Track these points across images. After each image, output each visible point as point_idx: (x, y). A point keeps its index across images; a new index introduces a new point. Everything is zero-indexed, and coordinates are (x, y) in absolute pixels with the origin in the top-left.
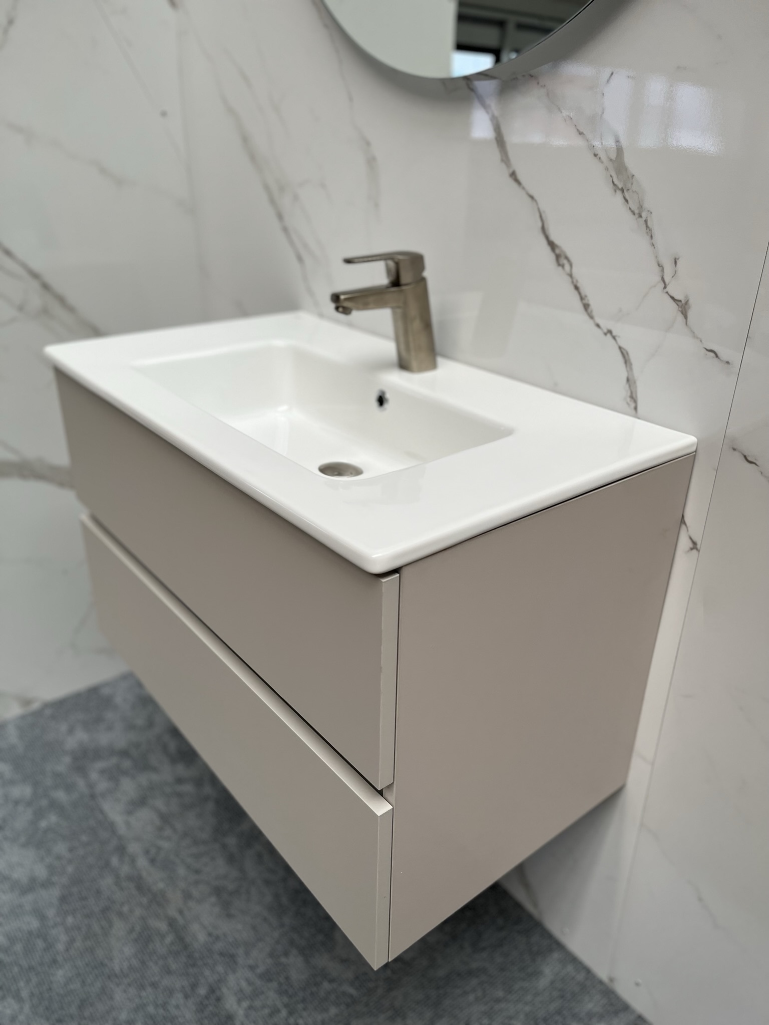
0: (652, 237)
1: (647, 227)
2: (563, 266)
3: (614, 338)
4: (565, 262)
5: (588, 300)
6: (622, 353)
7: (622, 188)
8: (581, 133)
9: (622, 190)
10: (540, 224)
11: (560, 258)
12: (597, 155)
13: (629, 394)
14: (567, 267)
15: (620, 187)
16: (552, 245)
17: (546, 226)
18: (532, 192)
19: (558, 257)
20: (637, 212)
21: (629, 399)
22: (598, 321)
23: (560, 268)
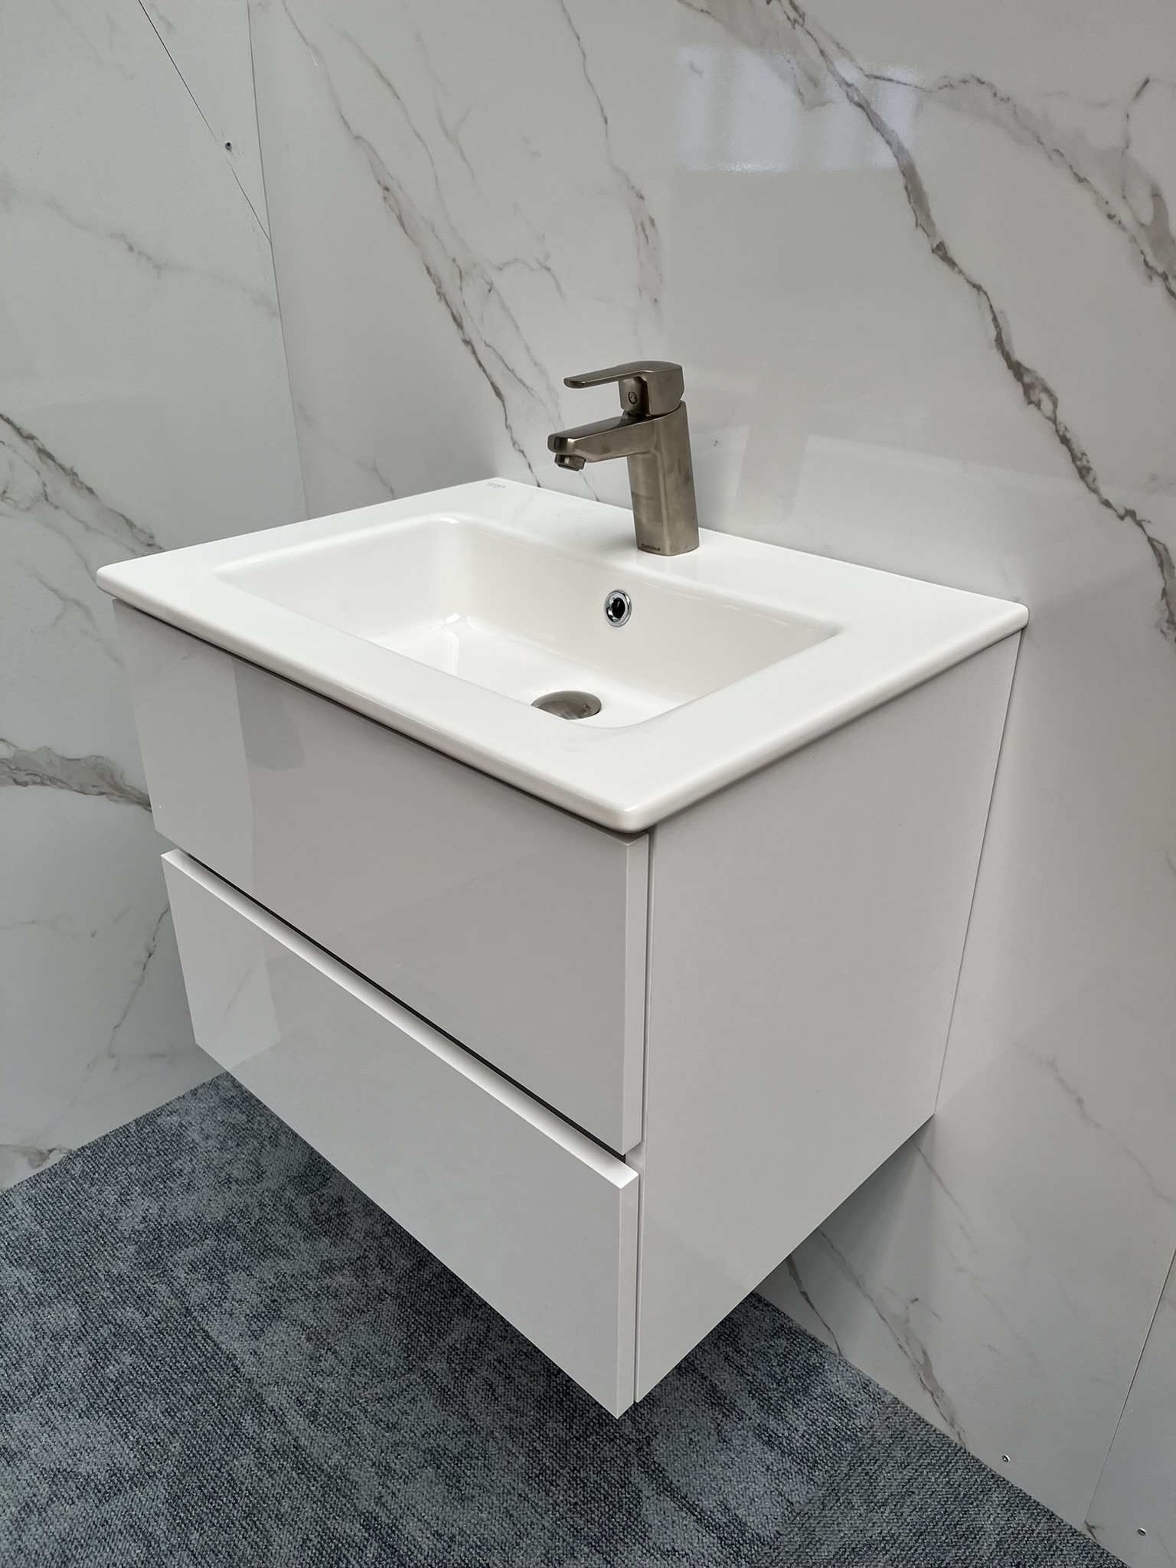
2: (1038, 405)
3: (1139, 524)
4: (1044, 397)
5: (1088, 462)
6: (1153, 546)
7: (1164, 273)
8: (1081, 180)
9: (1165, 277)
10: (993, 333)
12: (1115, 216)
13: (1166, 615)
14: (1047, 405)
15: (1160, 270)
16: (1017, 369)
17: (1004, 339)
18: (977, 282)
19: (1027, 389)
21: (1165, 626)
22: (1106, 495)
23: (1032, 406)
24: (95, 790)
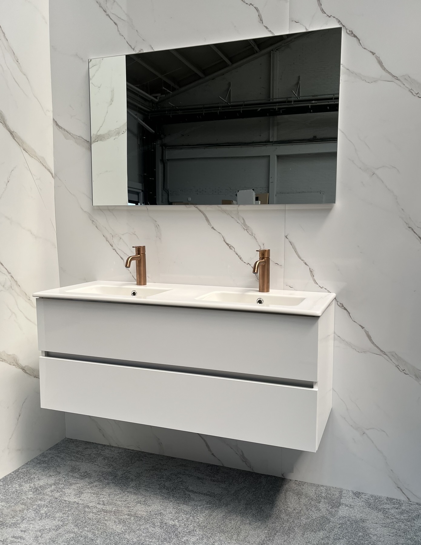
0: (256, 240)
1: (255, 237)
3: (250, 265)
4: (232, 248)
5: (240, 256)
8: (233, 218)
9: (247, 230)
10: (223, 240)
11: (230, 247)
12: (238, 222)
16: (228, 244)
17: (225, 240)
18: (219, 232)
20: (251, 234)
22: (244, 262)
23: (231, 250)
24: (13, 364)
